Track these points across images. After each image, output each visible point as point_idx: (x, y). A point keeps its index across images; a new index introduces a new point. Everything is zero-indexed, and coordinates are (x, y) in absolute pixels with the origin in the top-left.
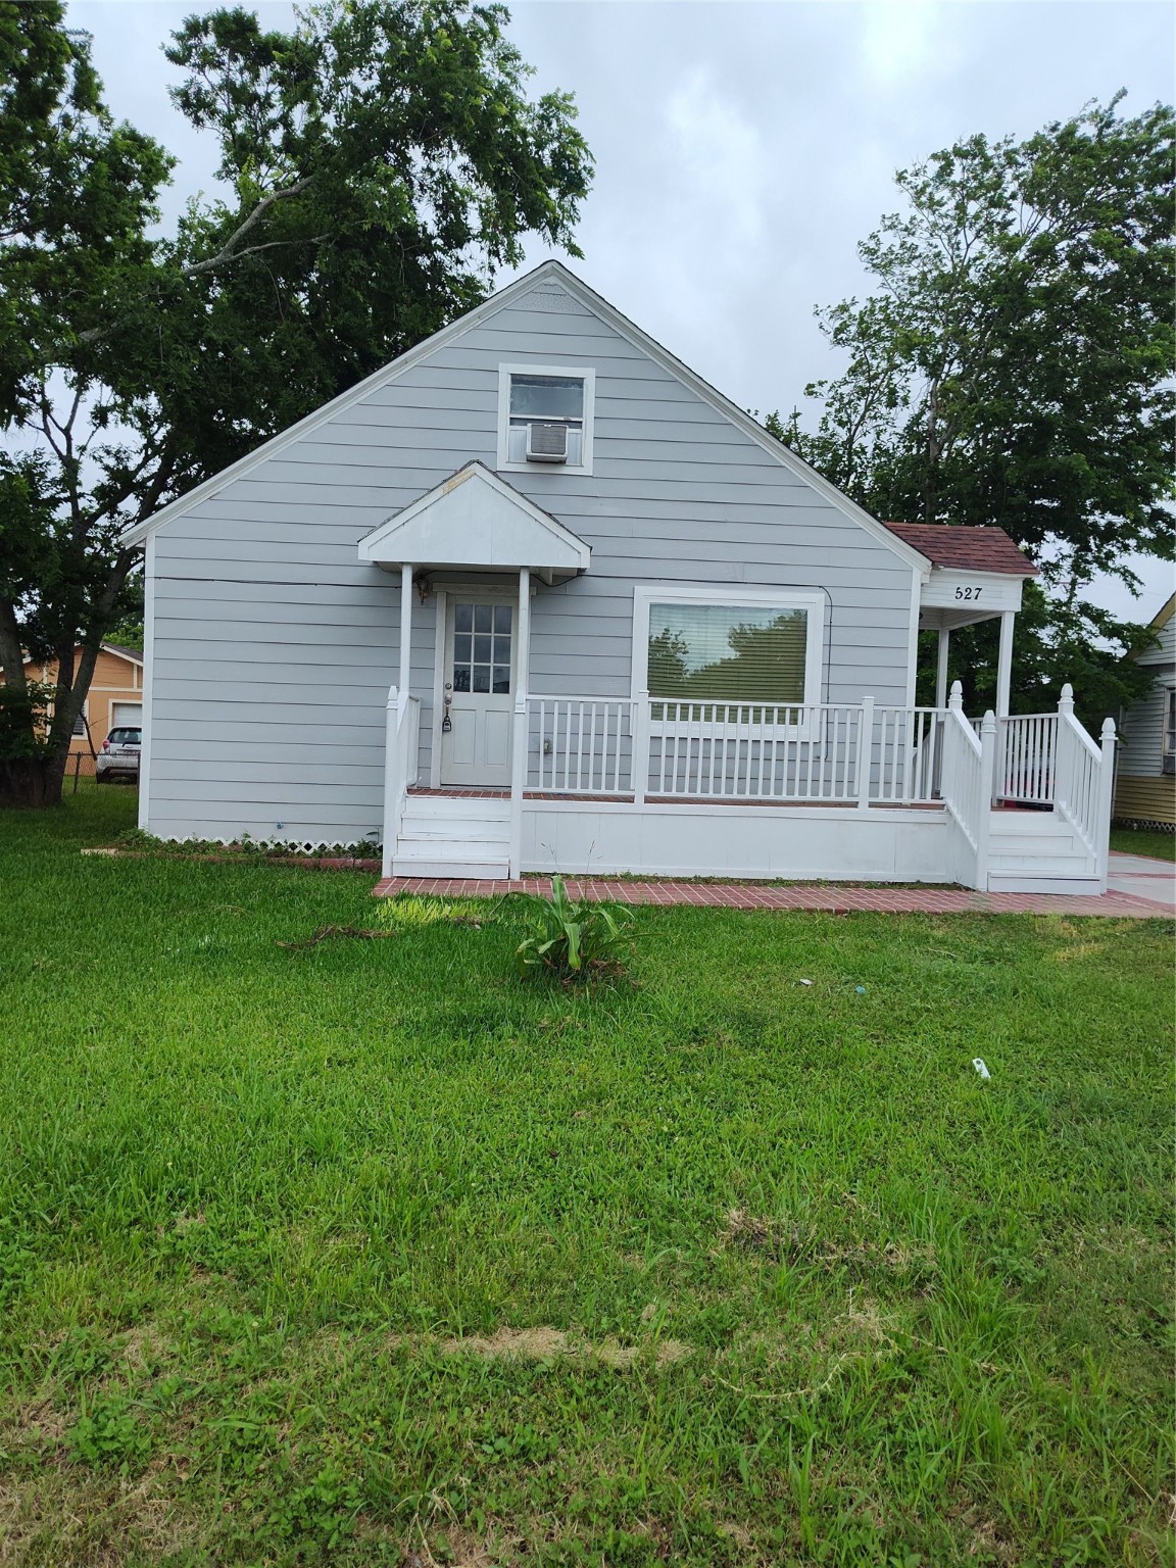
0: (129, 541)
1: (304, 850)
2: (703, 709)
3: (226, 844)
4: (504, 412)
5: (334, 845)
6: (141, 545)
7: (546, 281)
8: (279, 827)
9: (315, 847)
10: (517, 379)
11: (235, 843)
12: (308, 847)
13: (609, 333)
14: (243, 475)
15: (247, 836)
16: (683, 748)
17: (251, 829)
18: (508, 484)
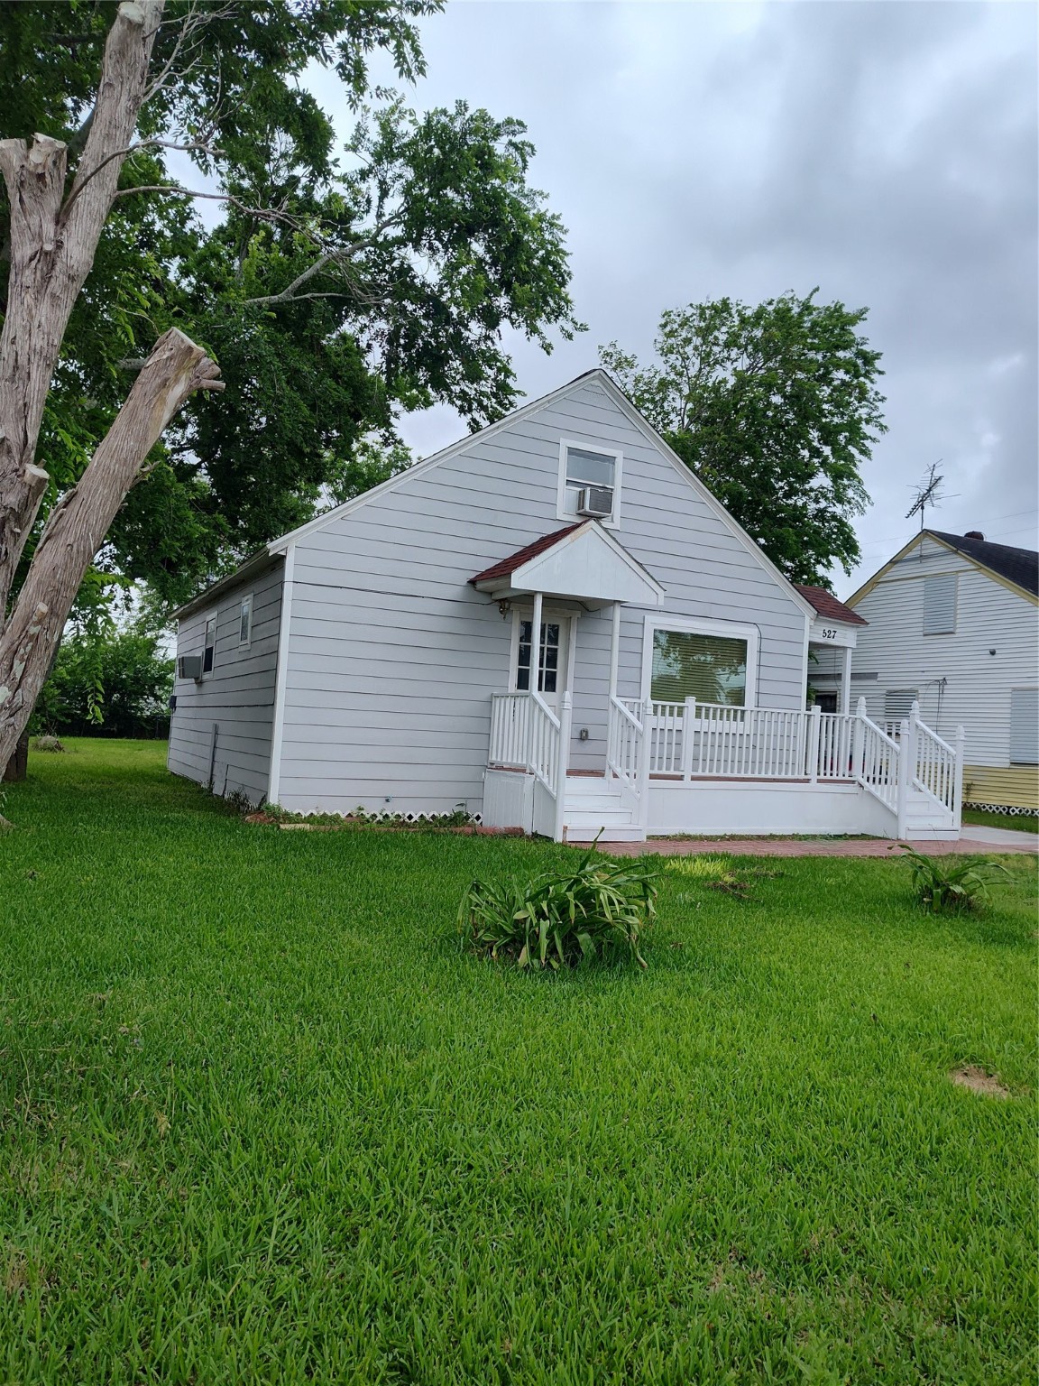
0: (274, 549)
1: (407, 820)
2: (711, 710)
3: (343, 816)
4: (563, 477)
5: (431, 815)
6: (282, 553)
7: (593, 382)
8: (387, 801)
9: (416, 818)
10: (572, 452)
11: (350, 815)
12: (410, 817)
13: (631, 427)
14: (369, 502)
15: (360, 809)
16: (670, 737)
17: (363, 803)
18: (614, 539)
